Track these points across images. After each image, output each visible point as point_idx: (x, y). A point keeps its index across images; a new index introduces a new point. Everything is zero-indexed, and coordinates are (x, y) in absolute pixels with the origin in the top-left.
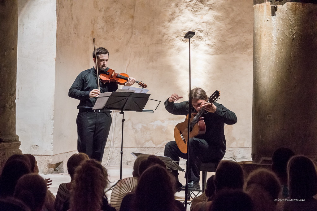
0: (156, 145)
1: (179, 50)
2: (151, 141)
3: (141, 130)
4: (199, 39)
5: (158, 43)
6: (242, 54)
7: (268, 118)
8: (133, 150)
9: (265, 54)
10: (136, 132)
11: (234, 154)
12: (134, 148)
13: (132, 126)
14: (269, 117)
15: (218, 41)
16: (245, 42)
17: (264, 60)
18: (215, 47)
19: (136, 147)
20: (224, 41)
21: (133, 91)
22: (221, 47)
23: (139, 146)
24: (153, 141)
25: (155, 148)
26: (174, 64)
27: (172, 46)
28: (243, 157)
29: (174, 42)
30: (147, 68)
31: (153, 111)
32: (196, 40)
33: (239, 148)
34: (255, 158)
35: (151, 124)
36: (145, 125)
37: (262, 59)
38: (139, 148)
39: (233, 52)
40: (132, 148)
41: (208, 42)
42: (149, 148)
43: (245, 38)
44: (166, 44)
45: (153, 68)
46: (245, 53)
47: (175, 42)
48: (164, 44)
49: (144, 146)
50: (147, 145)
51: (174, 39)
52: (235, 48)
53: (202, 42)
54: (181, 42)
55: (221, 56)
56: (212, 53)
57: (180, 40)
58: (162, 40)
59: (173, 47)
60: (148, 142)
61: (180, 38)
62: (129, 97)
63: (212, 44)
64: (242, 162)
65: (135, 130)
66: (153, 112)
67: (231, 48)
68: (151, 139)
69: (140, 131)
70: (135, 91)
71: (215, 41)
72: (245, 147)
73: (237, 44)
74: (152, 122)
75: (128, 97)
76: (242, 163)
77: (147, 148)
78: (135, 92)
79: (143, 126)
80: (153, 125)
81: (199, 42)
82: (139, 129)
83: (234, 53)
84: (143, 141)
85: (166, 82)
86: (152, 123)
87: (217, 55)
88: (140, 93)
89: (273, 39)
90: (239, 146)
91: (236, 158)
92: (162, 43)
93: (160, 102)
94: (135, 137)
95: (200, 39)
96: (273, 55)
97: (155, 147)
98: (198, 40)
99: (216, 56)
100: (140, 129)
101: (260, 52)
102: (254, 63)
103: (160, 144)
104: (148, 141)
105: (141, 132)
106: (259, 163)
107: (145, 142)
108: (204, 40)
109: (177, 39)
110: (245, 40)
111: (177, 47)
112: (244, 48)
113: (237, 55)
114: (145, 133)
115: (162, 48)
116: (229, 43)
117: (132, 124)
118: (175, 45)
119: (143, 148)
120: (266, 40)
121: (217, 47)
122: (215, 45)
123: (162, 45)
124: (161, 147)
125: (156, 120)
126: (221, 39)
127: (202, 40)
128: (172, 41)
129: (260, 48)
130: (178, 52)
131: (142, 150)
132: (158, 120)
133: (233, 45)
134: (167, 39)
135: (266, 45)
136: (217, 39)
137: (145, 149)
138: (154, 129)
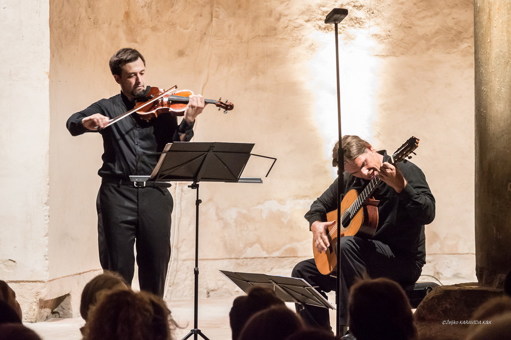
0: (268, 252)
2: (257, 245)
3: (236, 221)
4: (356, 23)
5: (267, 36)
6: (449, 53)
7: (509, 189)
8: (220, 264)
9: (501, 51)
10: (226, 225)
11: (438, 268)
12: (222, 261)
13: (217, 214)
15: (395, 27)
16: (455, 28)
17: (499, 65)
18: (391, 39)
19: (227, 258)
20: (410, 28)
22: (402, 39)
23: (233, 256)
24: (261, 244)
25: (266, 260)
26: (302, 78)
27: (298, 41)
28: (457, 276)
29: (302, 33)
30: (246, 90)
31: (260, 179)
32: (349, 26)
33: (446, 256)
34: (484, 277)
35: (257, 207)
36: (244, 211)
37: (493, 64)
38: (233, 260)
39: (428, 49)
40: (217, 261)
41: (375, 30)
42: (253, 261)
43: (454, 19)
44: (285, 37)
45: (258, 88)
46: (455, 50)
47: (304, 33)
48: (281, 36)
49: (244, 256)
50: (250, 252)
51: (302, 25)
52: (433, 42)
53: (361, 30)
54: (317, 32)
55: (403, 58)
57: (314, 28)
58: (275, 29)
59: (300, 43)
60: (251, 247)
61: (315, 23)
62: (208, 151)
65: (224, 223)
66: (261, 182)
67: (424, 41)
68: (258, 241)
69: (233, 224)
71: (390, 27)
72: (461, 253)
73: (437, 33)
74: (259, 203)
75: (206, 153)
76: (457, 288)
77: (249, 260)
79: (239, 213)
80: (261, 209)
81: (355, 30)
82: (232, 219)
83: (430, 52)
84: (242, 245)
85: (288, 119)
86: (260, 207)
87: (394, 57)
90: (446, 250)
92: (275, 35)
93: (276, 159)
94: (224, 236)
95: (357, 25)
97: (266, 258)
98: (353, 26)
99: (392, 59)
101: (489, 47)
102: (476, 72)
103: (278, 250)
104: (251, 245)
105: (236, 226)
106: (494, 288)
107: (244, 248)
108: (367, 25)
109: (309, 25)
110: (456, 24)
111: (307, 44)
112: (453, 41)
113: (438, 56)
114: (245, 229)
115: (277, 46)
116: (421, 31)
117: (217, 208)
118: (304, 38)
119: (240, 260)
120: (501, 21)
121: (395, 40)
122: (389, 36)
123: (277, 39)
124: (279, 257)
125: (268, 200)
126: (402, 22)
127: (361, 25)
128: (298, 30)
129: (489, 40)
130: (311, 52)
131: (239, 265)
132: (271, 200)
133: (428, 35)
134: (287, 26)
135: (502, 32)
136: (395, 22)
137: (245, 262)
138: (264, 218)
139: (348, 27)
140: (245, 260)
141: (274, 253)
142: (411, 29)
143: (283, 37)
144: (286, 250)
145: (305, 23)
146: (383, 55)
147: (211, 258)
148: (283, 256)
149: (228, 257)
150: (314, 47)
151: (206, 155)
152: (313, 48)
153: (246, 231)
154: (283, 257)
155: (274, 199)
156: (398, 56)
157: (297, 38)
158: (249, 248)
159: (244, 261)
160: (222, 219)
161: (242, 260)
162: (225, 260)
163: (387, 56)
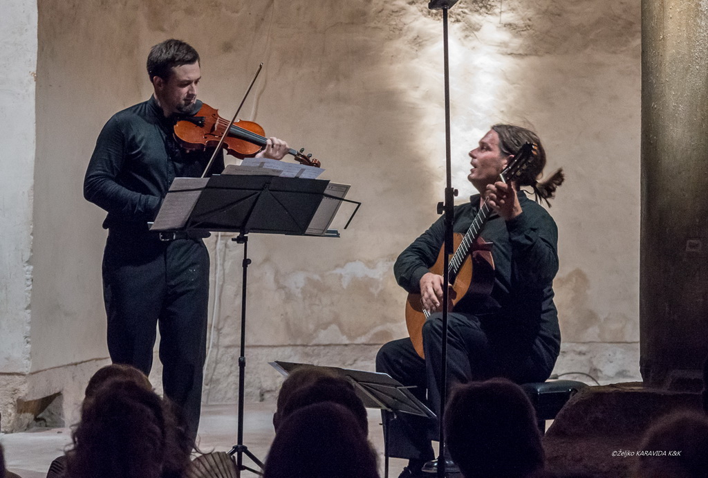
0: (350, 337)
1: (419, 42)
2: (334, 327)
3: (303, 291)
4: (481, 7)
5: (353, 23)
6: (614, 52)
7: (688, 249)
8: (280, 353)
9: (678, 53)
10: (289, 297)
11: (595, 363)
12: (282, 349)
13: (277, 281)
14: (692, 246)
15: (538, 14)
16: (624, 16)
17: (675, 72)
18: (531, 32)
19: (289, 345)
20: (559, 15)
21: (274, 171)
22: (548, 32)
23: (299, 342)
24: (340, 325)
25: (346, 348)
26: (403, 86)
27: (398, 31)
28: (621, 373)
29: (404, 20)
30: (321, 101)
31: (336, 232)
32: (471, 11)
33: (608, 345)
34: (652, 374)
35: (334, 272)
36: (316, 277)
37: (668, 70)
38: (299, 348)
39: (585, 46)
40: (275, 350)
41: (508, 17)
42: (327, 349)
43: (622, 3)
44: (379, 25)
45: (339, 99)
46: (624, 48)
47: (407, 19)
48: (372, 25)
49: (314, 342)
50: (323, 337)
51: (403, 9)
52: (592, 36)
53: (489, 17)
54: (424, 19)
55: (548, 59)
56: (521, 52)
57: (420, 13)
58: (364, 14)
59: (400, 36)
60: (325, 329)
61: (422, 6)
62: (262, 189)
63: (521, 23)
64: (612, 386)
65: (286, 293)
66: (338, 236)
67: (578, 34)
68: (336, 320)
69: (300, 295)
70: (280, 171)
71: (530, 13)
72: (628, 340)
73: (598, 23)
74: (337, 266)
75: (259, 192)
76: (612, 390)
77: (322, 347)
78: (282, 175)
79: (309, 280)
80: (341, 274)
81: (480, 17)
82: (298, 288)
83: (588, 51)
84: (311, 327)
85: (381, 144)
86: (338, 271)
87: (536, 57)
88: (297, 178)
89: (700, 9)
90: (608, 337)
91: (599, 374)
92: (365, 21)
93: (359, 204)
94: (287, 313)
95: (484, 10)
96: (701, 58)
97: (346, 345)
98: (477, 11)
99: (533, 60)
100: (299, 290)
101: (661, 47)
102: (643, 82)
103: (364, 333)
104: (326, 326)
105: (304, 299)
106: (664, 390)
107: (315, 331)
108: (497, 11)
109: (413, 8)
110: (625, 11)
111: (413, 34)
112: (620, 35)
113: (599, 57)
114: (317, 302)
115: (367, 38)
116: (575, 21)
117: (277, 273)
118: (406, 27)
119: (309, 348)
120: (678, 10)
121: (538, 33)
122: (529, 26)
123: (366, 28)
124: (366, 344)
125: (351, 261)
126: (548, 7)
127: (489, 11)
128: (398, 16)
129: (661, 37)
130: (416, 48)
131: (307, 355)
132: (355, 261)
133: (584, 27)
134: (382, 10)
135: (680, 26)
136: (537, 6)
137: (316, 351)
138: (345, 288)
139: (470, 13)
140: (316, 347)
141: (359, 338)
142: (559, 18)
143: (375, 25)
144: (376, 335)
145: (408, 5)
146: (520, 54)
147: (267, 344)
148: (371, 342)
149: (292, 344)
150: (420, 41)
151: (259, 195)
152: (419, 43)
153: (318, 305)
154: (371, 345)
155: (359, 260)
156: (542, 56)
157: (395, 27)
158: (322, 331)
159: (314, 350)
160: (284, 288)
161: (312, 348)
162: (287, 348)
163: (526, 55)
